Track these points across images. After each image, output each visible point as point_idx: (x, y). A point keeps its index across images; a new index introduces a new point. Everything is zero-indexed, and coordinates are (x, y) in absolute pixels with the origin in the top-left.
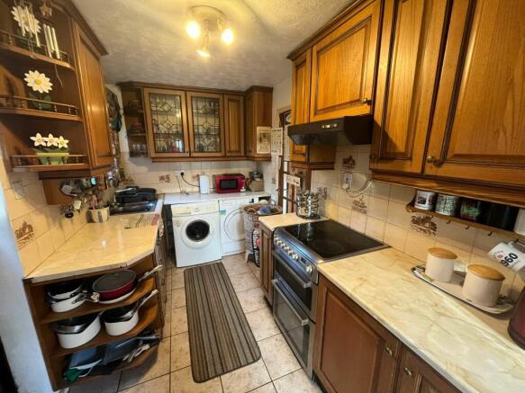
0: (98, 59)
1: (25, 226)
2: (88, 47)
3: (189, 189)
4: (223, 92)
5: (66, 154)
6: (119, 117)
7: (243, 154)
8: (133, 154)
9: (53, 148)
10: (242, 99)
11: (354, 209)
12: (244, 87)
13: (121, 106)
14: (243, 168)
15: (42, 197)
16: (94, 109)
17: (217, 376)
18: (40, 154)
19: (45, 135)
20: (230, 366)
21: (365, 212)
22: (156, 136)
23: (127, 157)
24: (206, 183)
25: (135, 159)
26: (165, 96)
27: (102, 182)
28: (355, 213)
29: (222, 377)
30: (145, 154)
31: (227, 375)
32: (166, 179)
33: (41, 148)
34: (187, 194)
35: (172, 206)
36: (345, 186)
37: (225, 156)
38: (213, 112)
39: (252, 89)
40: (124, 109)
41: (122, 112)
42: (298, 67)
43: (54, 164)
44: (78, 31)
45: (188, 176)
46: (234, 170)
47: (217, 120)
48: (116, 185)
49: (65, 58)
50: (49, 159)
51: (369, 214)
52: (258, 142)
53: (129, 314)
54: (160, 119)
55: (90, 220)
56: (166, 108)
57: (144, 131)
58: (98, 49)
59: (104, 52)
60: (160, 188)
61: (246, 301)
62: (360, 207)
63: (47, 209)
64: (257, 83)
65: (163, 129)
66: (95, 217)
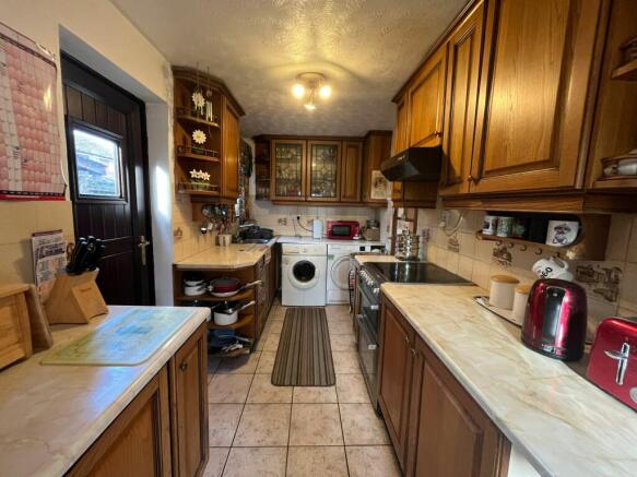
0: (237, 118)
1: (179, 230)
2: (231, 111)
3: (303, 233)
4: (341, 139)
5: (208, 184)
6: (251, 164)
7: (358, 200)
8: (258, 197)
9: (201, 180)
10: (361, 145)
11: (450, 248)
12: (361, 131)
13: (254, 156)
14: (359, 216)
15: (190, 215)
16: (230, 160)
17: (290, 385)
18: (193, 183)
19: (198, 171)
20: (304, 381)
21: (458, 251)
22: (279, 181)
23: (253, 199)
24: (319, 228)
25: (260, 202)
26: (291, 146)
27: (230, 215)
28: (451, 253)
29: (296, 388)
30: (267, 196)
31: (299, 388)
32: (283, 222)
33: (195, 179)
34: (300, 237)
35: (283, 245)
36: (442, 224)
37: (340, 202)
38: (332, 158)
39: (371, 133)
40: (256, 159)
41: (253, 160)
42: (400, 109)
43: (200, 190)
44: (226, 101)
45: (304, 221)
46: (349, 218)
47: (334, 166)
48: (242, 222)
49: (215, 121)
50: (198, 186)
51: (461, 252)
52: (373, 187)
53: (230, 311)
54: (283, 165)
55: (218, 244)
56: (289, 156)
57: (269, 176)
58: (238, 111)
59: (242, 113)
60: (277, 229)
61: (337, 343)
62: (454, 246)
63: (192, 223)
64: (374, 127)
65: (285, 175)
66: (221, 242)
